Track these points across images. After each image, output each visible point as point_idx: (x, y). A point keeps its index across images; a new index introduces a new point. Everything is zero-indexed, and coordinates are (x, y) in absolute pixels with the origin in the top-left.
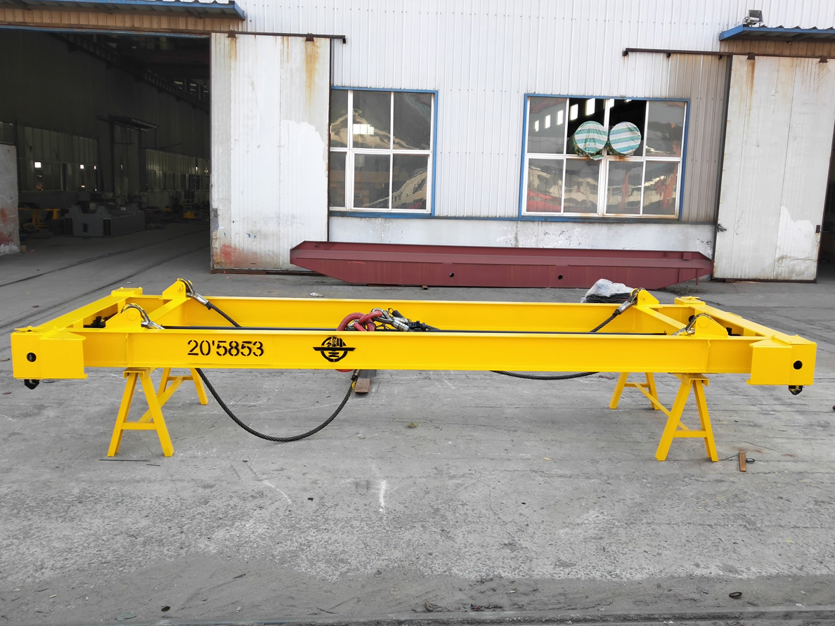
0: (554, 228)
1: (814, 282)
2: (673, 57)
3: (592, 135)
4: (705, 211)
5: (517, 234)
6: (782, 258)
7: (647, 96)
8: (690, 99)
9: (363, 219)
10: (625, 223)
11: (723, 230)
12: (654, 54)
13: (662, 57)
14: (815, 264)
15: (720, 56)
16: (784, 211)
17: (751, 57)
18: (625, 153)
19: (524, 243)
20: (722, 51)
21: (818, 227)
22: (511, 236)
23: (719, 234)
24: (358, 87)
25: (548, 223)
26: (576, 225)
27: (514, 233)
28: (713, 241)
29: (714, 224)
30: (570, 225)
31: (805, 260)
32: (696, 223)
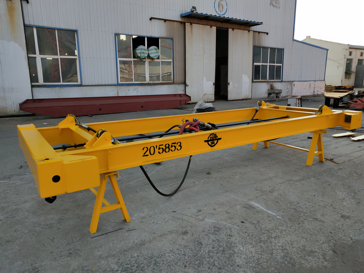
0: (131, 88)
1: (214, 102)
2: (167, 22)
3: (142, 51)
4: (181, 79)
5: (118, 91)
6: (205, 94)
7: (159, 36)
8: (173, 38)
9: (49, 88)
10: (156, 85)
11: (188, 86)
12: (160, 20)
13: (163, 21)
14: (214, 96)
15: (181, 22)
16: (204, 78)
17: (191, 24)
18: (155, 58)
19: (121, 94)
20: (182, 21)
21: (214, 83)
22: (116, 92)
23: (187, 87)
24: (38, 26)
25: (129, 86)
26: (139, 86)
27: (117, 91)
28: (185, 90)
29: (185, 83)
30: (137, 87)
31: (211, 94)
32: (179, 84)
